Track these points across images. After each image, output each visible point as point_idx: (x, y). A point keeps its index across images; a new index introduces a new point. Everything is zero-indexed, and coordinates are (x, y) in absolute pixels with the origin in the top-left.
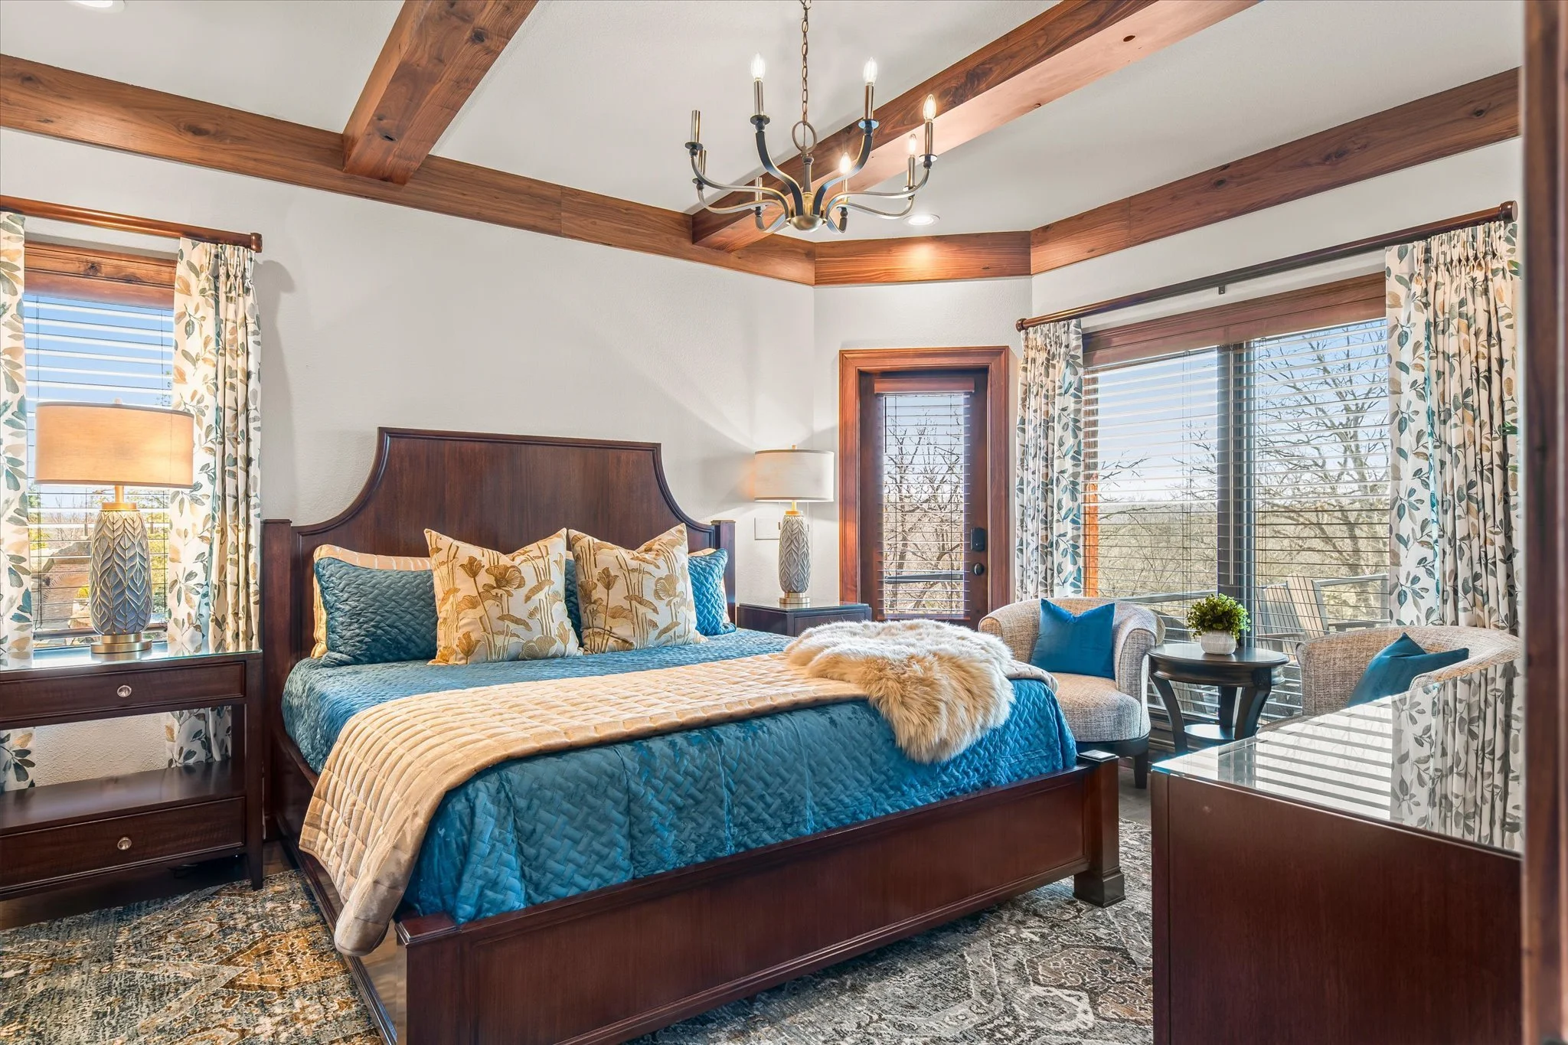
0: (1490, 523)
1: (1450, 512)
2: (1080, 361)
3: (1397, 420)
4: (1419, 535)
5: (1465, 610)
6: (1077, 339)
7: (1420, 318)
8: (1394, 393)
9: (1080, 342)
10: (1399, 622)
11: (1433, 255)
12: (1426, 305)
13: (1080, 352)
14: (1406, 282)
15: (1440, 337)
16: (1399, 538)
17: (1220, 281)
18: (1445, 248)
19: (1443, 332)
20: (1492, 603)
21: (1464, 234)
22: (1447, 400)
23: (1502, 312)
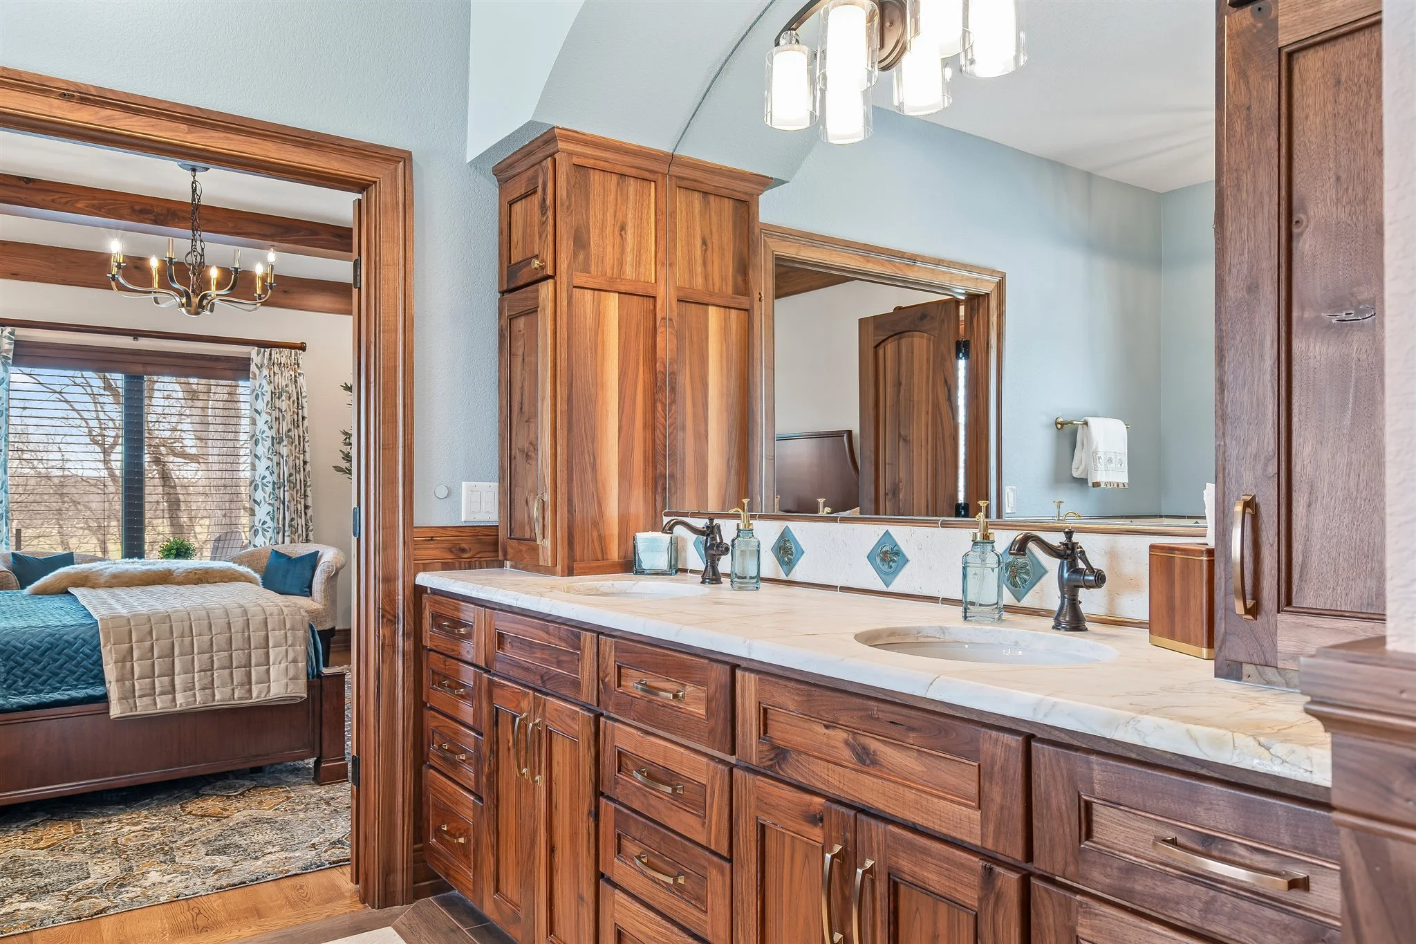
0: (299, 495)
1: (282, 489)
2: (10, 361)
3: (254, 439)
4: (267, 499)
5: (289, 536)
6: (10, 344)
7: (268, 388)
8: (253, 424)
9: (12, 347)
10: (255, 546)
11: (273, 357)
12: (271, 382)
13: (11, 355)
14: (260, 367)
15: (277, 400)
16: (255, 501)
17: (136, 334)
18: (278, 356)
19: (279, 398)
20: (300, 532)
21: (286, 351)
22: (281, 432)
23: (304, 394)
